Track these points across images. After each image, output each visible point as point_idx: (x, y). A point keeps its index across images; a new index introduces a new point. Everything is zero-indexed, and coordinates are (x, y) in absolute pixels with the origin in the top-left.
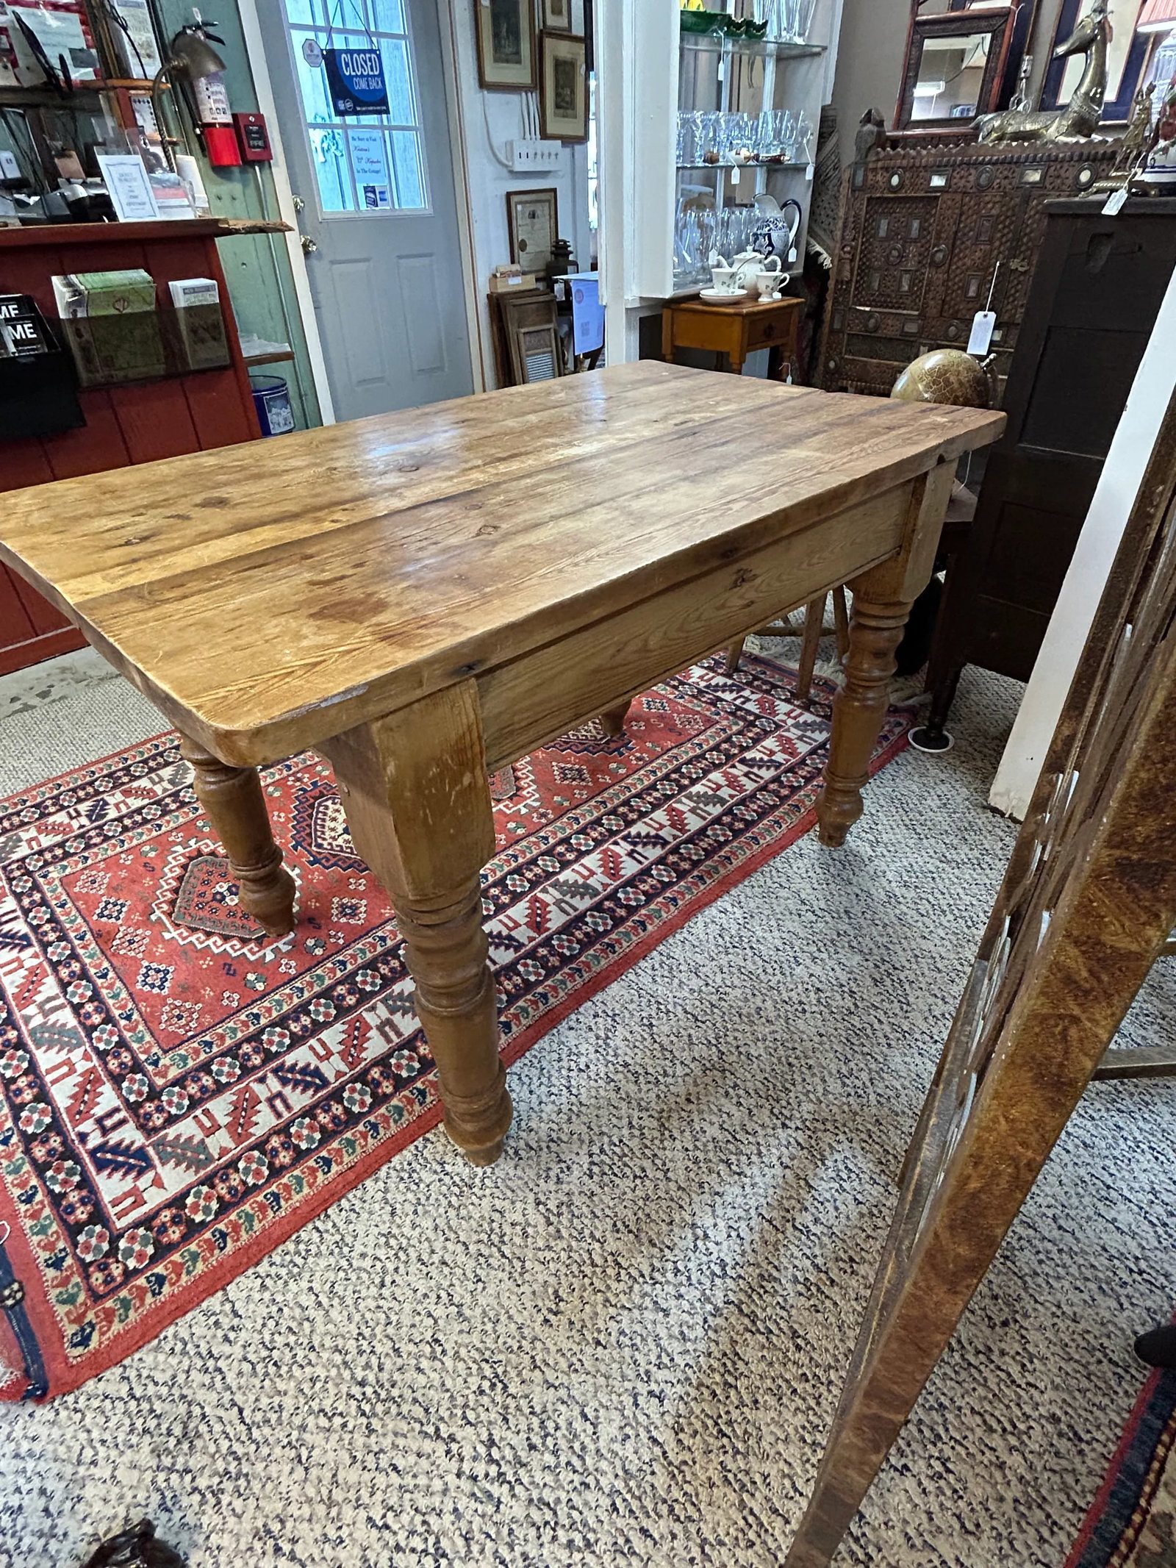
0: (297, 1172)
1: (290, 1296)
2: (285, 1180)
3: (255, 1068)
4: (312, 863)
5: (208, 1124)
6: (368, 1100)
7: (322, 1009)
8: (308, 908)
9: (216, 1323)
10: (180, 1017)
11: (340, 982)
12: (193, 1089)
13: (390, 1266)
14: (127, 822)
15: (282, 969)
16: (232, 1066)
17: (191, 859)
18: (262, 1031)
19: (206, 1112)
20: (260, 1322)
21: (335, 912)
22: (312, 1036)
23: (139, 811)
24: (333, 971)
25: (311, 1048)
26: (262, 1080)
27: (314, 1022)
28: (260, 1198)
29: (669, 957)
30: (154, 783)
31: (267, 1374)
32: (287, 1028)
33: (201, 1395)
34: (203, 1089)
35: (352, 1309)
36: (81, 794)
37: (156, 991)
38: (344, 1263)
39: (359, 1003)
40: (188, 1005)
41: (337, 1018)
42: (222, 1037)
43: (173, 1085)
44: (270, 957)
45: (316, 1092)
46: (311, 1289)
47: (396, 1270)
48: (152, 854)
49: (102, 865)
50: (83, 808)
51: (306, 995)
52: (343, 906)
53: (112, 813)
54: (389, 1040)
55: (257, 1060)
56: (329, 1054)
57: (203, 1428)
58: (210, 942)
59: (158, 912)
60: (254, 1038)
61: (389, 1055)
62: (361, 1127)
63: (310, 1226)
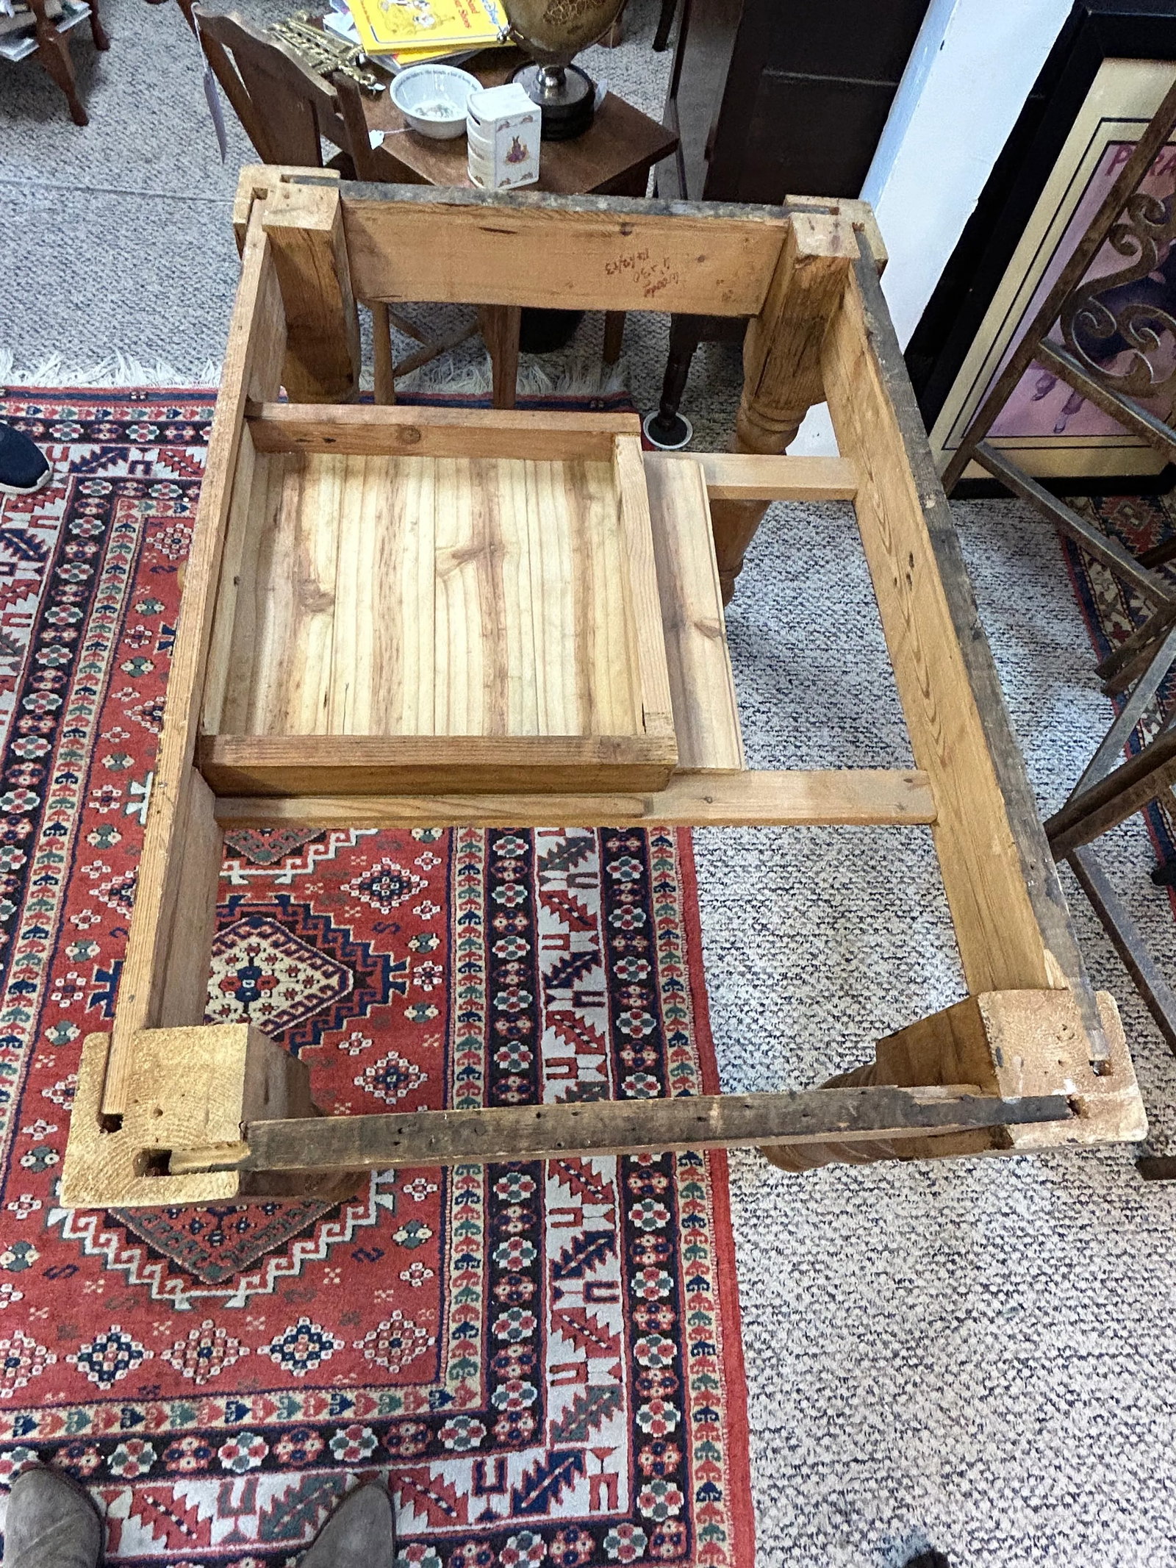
0: (689, 1314)
1: (793, 1377)
2: (689, 1329)
3: (537, 1294)
5: (572, 1374)
6: (660, 1207)
9: (774, 1451)
12: (514, 1371)
13: (822, 1281)
19: (556, 1370)
20: (797, 1413)
26: (558, 1294)
28: (691, 1360)
31: (841, 1427)
33: (824, 1489)
34: (523, 1360)
35: (835, 1331)
37: (326, 1355)
38: (795, 1317)
40: (384, 1327)
43: (493, 1389)
45: (613, 1250)
46: (798, 1356)
47: (827, 1278)
55: (527, 1287)
57: (850, 1497)
62: (684, 1232)
63: (743, 1328)
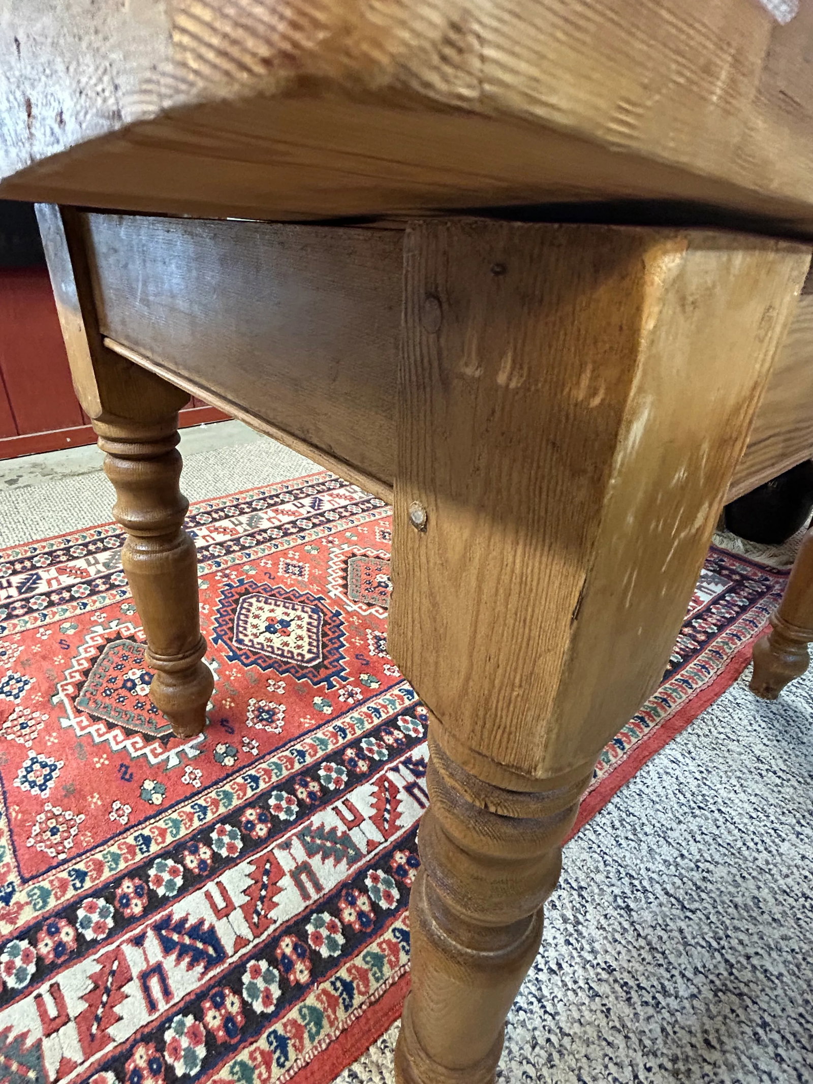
3: (134, 920)
4: (231, 659)
5: (53, 1012)
6: (276, 992)
7: (226, 839)
8: (222, 707)
10: (54, 831)
11: (250, 804)
12: (46, 946)
14: (55, 597)
15: (186, 779)
16: (104, 913)
17: (109, 640)
18: (149, 863)
19: (55, 990)
21: (250, 715)
22: (210, 877)
23: (68, 588)
24: (242, 788)
25: (208, 896)
26: (138, 941)
27: (215, 856)
29: (630, 814)
30: (89, 564)
32: (181, 861)
34: (59, 948)
36: (18, 567)
37: (35, 791)
39: (272, 834)
40: (68, 815)
41: (243, 854)
42: (99, 867)
43: (20, 938)
44: (174, 761)
45: (207, 969)
48: (71, 632)
49: (17, 637)
50: (16, 580)
51: (210, 816)
52: (260, 710)
53: (42, 587)
54: (305, 896)
55: (137, 907)
56: (230, 906)
58: (110, 736)
59: (62, 695)
60: (139, 872)
61: (304, 918)
62: (262, 1043)
